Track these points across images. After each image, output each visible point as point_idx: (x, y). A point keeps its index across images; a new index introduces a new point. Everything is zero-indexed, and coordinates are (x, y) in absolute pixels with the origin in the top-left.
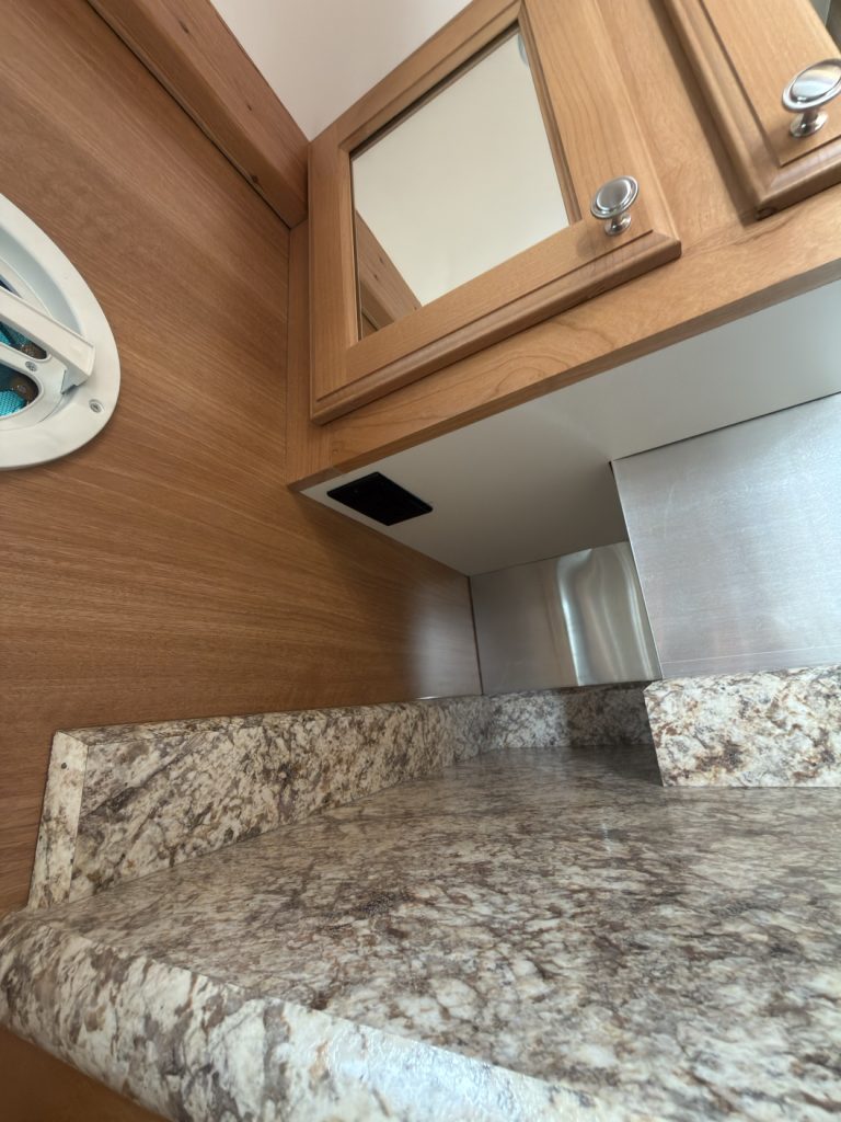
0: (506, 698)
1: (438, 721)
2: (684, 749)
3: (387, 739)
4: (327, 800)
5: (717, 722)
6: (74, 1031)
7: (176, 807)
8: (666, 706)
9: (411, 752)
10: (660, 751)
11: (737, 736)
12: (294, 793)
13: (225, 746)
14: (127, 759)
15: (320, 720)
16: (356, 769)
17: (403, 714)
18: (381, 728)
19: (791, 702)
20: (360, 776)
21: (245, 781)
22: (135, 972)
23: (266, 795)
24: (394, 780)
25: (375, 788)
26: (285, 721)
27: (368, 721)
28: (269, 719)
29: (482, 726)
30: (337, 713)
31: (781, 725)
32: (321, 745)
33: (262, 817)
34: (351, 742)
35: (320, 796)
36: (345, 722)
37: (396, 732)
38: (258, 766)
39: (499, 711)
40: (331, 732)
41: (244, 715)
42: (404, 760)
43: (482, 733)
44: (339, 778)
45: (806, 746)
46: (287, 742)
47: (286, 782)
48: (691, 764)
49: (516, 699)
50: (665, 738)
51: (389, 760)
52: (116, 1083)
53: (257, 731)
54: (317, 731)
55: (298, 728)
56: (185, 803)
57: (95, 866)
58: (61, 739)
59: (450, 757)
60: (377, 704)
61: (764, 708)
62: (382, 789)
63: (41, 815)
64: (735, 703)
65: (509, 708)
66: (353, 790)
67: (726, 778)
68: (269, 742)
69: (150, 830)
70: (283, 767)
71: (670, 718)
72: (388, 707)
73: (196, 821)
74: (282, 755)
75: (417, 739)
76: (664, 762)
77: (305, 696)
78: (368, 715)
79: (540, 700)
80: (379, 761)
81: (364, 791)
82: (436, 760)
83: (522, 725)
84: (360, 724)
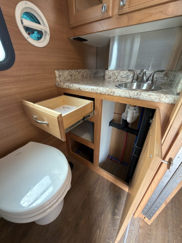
0: (99, 69)
1: (88, 72)
2: (107, 77)
3: (81, 73)
4: (75, 78)
5: (110, 74)
6: (63, 86)
7: (63, 77)
8: (107, 73)
9: (84, 75)
10: (105, 77)
11: (111, 76)
12: (72, 77)
13: (66, 72)
14: (60, 73)
15: (74, 71)
16: (78, 76)
17: (83, 71)
18: (80, 72)
19: (116, 73)
20: (78, 77)
21: (68, 76)
22: (65, 83)
23: (70, 77)
24: (82, 78)
25: (80, 78)
26: (71, 71)
27: (79, 71)
28: (69, 70)
29: (95, 73)
30: (76, 70)
31: (115, 75)
32: (74, 73)
33: (70, 79)
34: (77, 73)
35: (74, 78)
36: (76, 71)
37: (82, 73)
38: (69, 74)
39: (98, 71)
40: (75, 72)
41: (67, 70)
42: (83, 76)
43: (95, 74)
44: (76, 77)
45: (116, 77)
46: (71, 73)
47: (71, 76)
48: (107, 78)
49: (100, 70)
50: (106, 76)
51: (81, 76)
52: (66, 88)
53: (68, 71)
54: (74, 72)
55: (72, 71)
56: (64, 77)
57: (60, 80)
58: (55, 71)
59: (89, 76)
60: (80, 69)
61: (114, 73)
62: (80, 79)
63: (56, 76)
64: (112, 73)
65: (99, 71)
66: (77, 78)
67: (110, 80)
68: (69, 72)
69: (62, 78)
70: (71, 75)
71: (107, 74)
72: (81, 70)
73: (65, 78)
74: (71, 74)
75: (85, 74)
76: (105, 78)
77: (72, 68)
78: (79, 70)
79: (103, 70)
80: (80, 75)
81: (79, 78)
82: (87, 76)
83: (100, 73)
84: (78, 71)
